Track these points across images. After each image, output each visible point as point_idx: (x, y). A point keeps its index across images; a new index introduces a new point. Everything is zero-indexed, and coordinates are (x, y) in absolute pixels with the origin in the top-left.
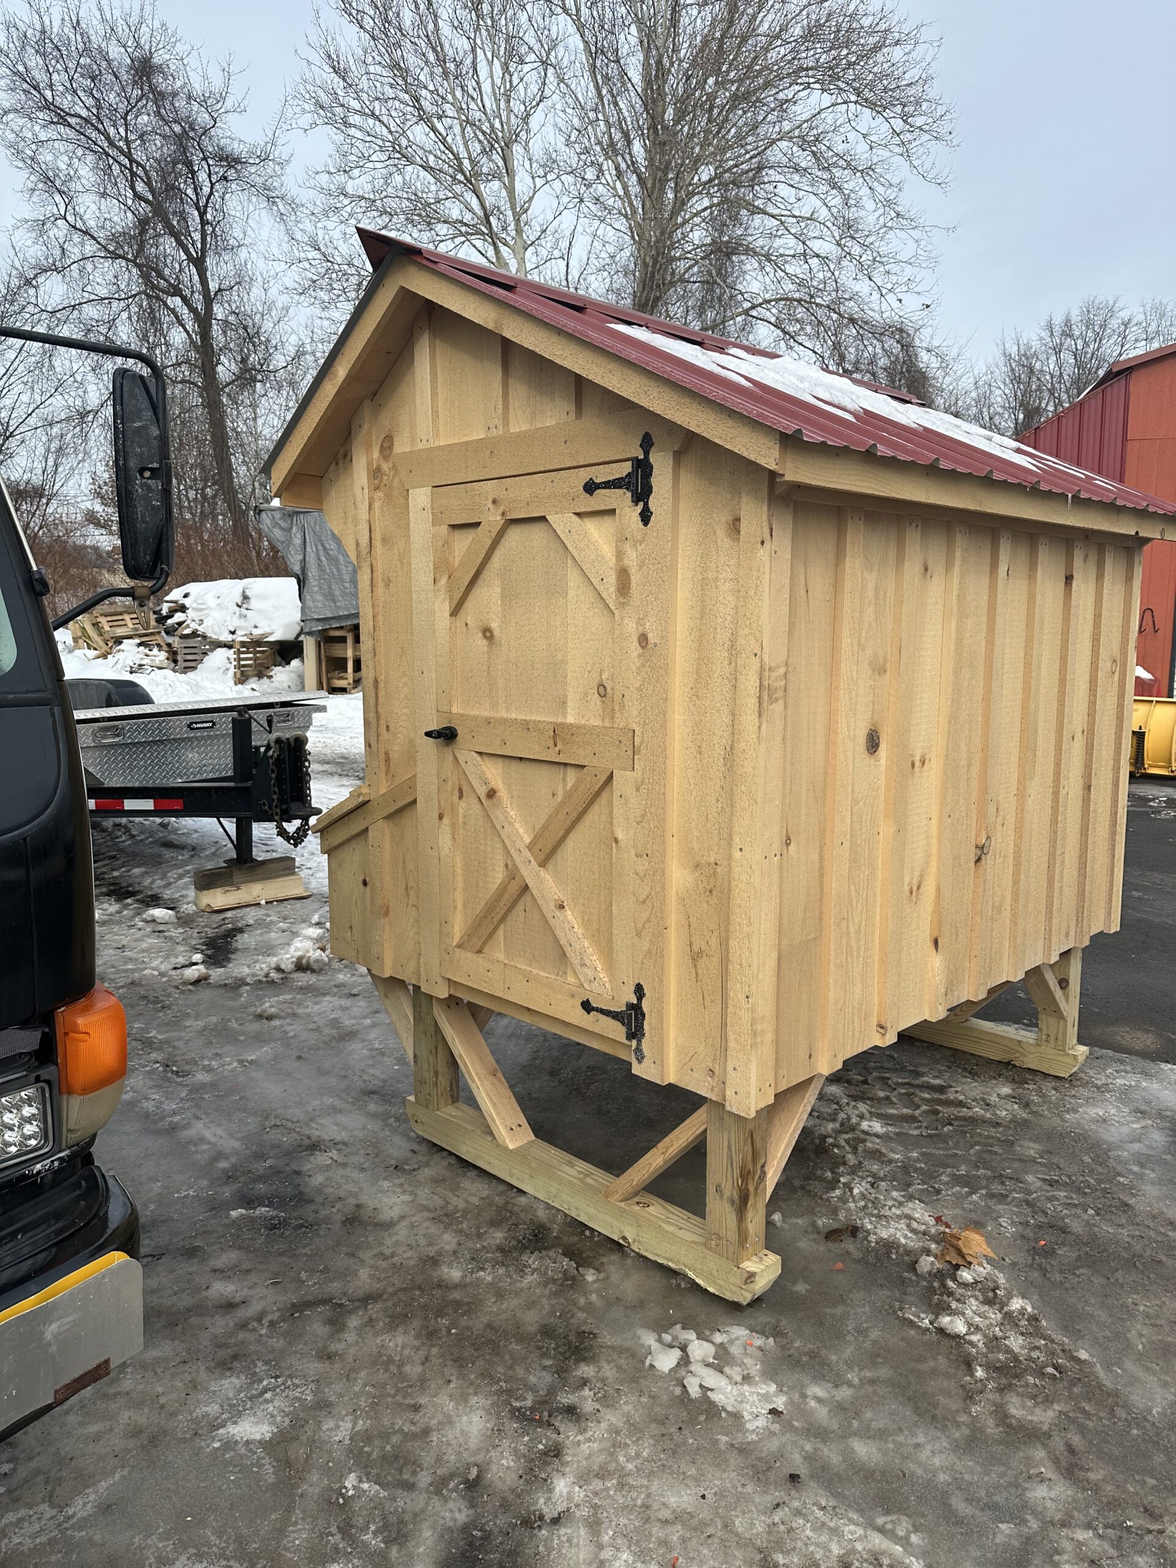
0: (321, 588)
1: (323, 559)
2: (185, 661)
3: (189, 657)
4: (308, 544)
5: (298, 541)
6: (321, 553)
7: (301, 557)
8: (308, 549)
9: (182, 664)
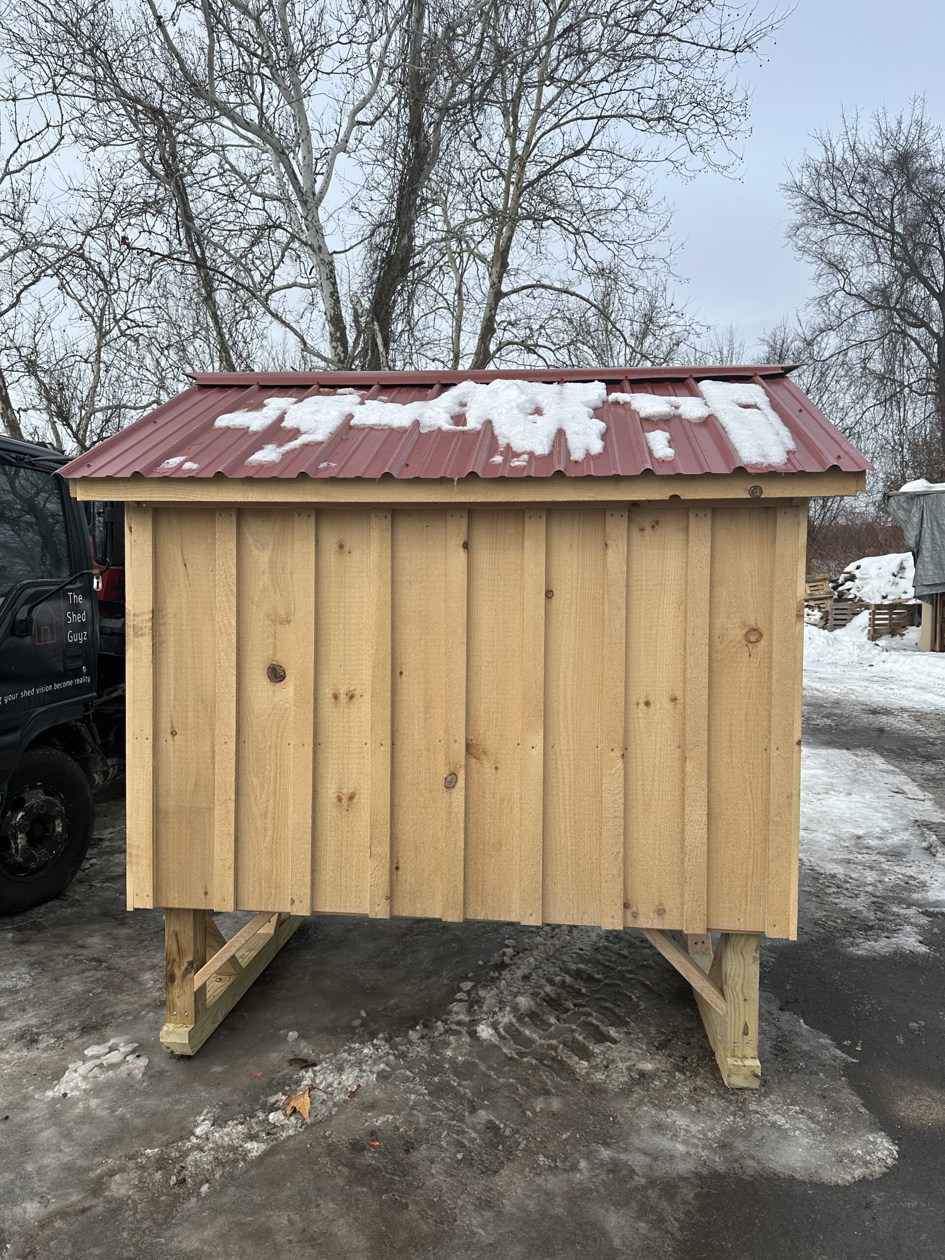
0: (932, 558)
1: (936, 533)
2: (835, 620)
3: (839, 617)
4: (925, 521)
5: (916, 520)
6: (935, 528)
7: (916, 533)
8: (925, 526)
9: (831, 622)
